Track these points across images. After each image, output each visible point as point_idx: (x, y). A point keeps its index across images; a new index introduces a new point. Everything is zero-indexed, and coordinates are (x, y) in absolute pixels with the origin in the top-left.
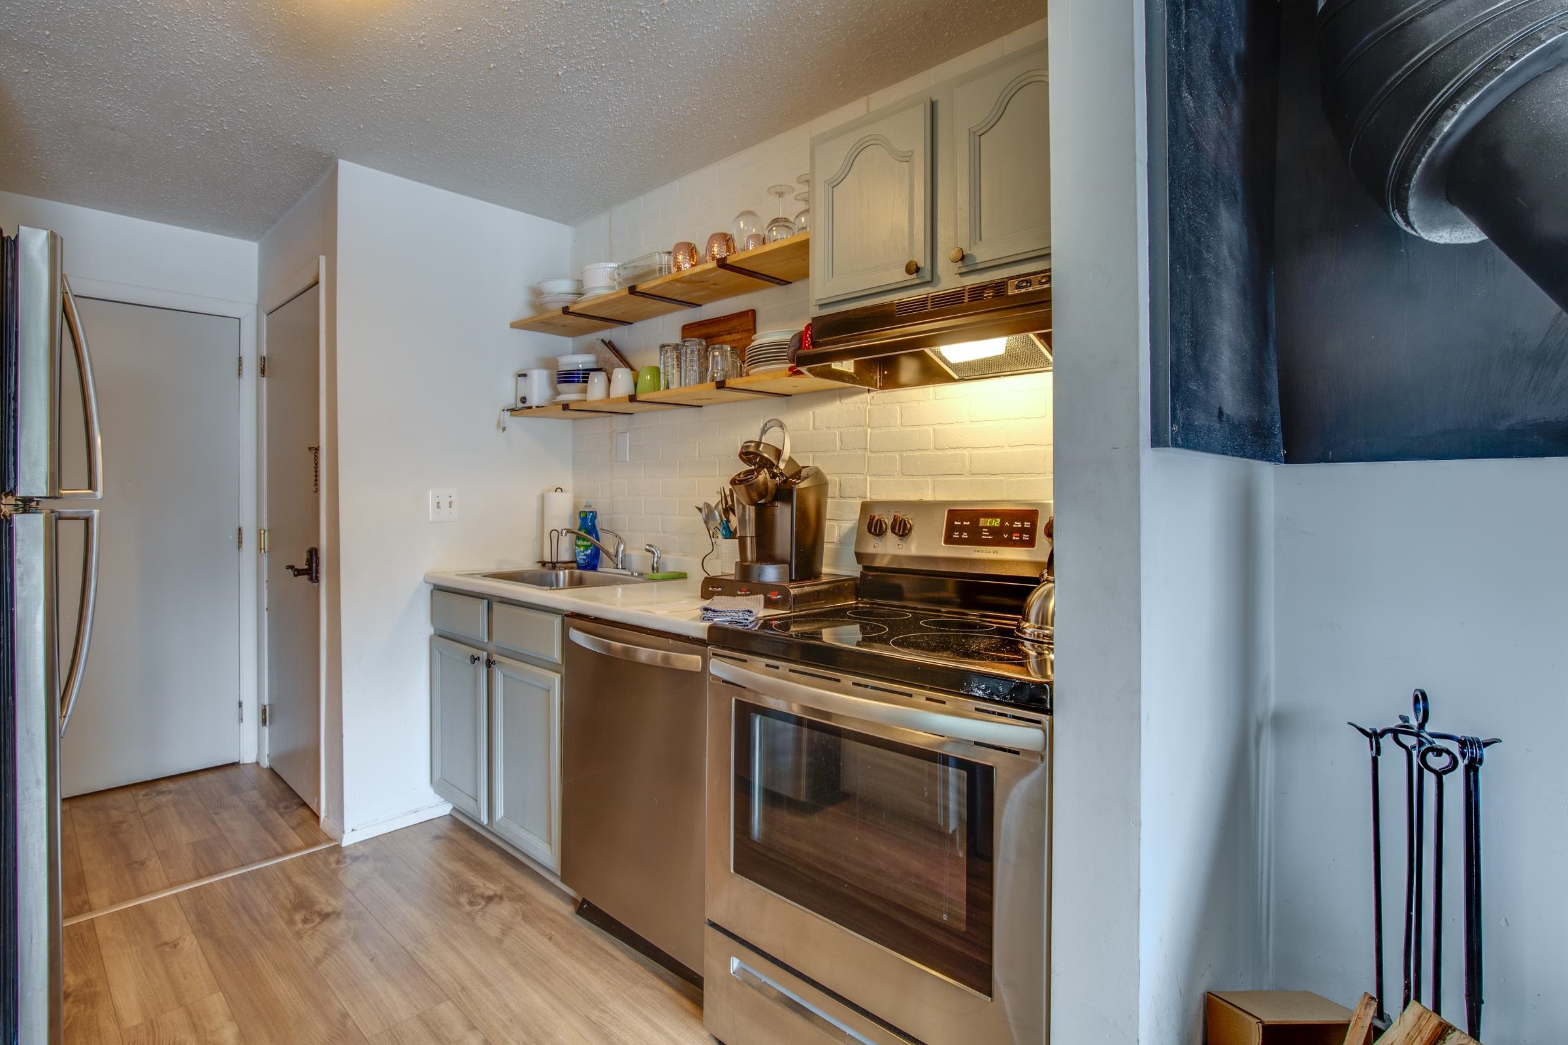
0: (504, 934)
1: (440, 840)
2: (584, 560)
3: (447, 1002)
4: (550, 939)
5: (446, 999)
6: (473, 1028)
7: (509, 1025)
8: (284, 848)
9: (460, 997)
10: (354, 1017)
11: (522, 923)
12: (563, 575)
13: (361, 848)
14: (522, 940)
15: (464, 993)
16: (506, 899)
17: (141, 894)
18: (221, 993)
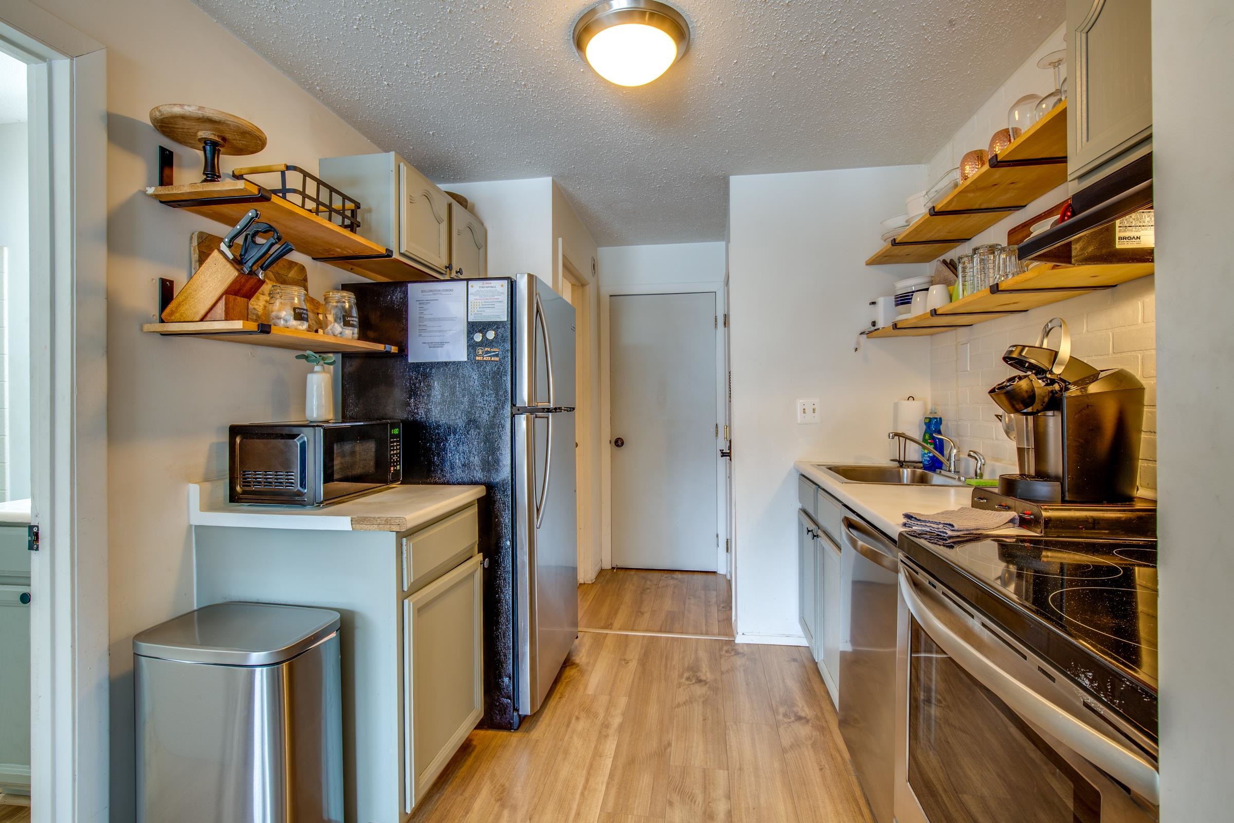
0: (791, 748)
1: (795, 663)
2: (928, 461)
3: (725, 771)
4: (821, 769)
5: (725, 768)
6: (728, 797)
7: (751, 810)
8: (707, 631)
9: (734, 773)
10: (673, 748)
11: (809, 747)
12: (906, 473)
13: (745, 648)
14: (801, 759)
15: (739, 772)
16: (810, 724)
17: (632, 630)
18: (627, 698)
